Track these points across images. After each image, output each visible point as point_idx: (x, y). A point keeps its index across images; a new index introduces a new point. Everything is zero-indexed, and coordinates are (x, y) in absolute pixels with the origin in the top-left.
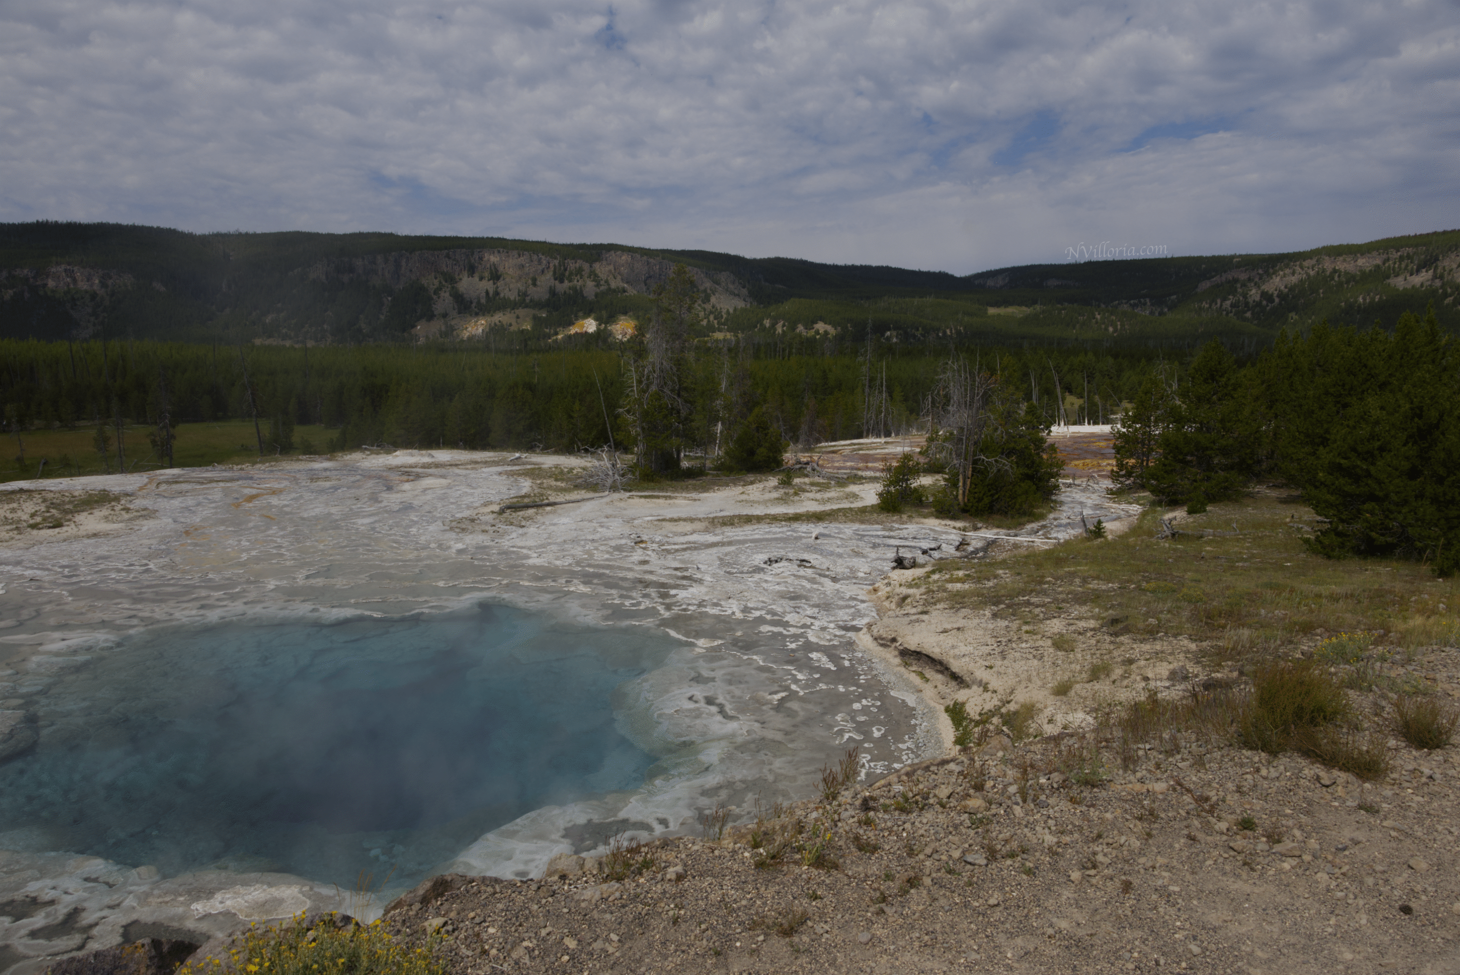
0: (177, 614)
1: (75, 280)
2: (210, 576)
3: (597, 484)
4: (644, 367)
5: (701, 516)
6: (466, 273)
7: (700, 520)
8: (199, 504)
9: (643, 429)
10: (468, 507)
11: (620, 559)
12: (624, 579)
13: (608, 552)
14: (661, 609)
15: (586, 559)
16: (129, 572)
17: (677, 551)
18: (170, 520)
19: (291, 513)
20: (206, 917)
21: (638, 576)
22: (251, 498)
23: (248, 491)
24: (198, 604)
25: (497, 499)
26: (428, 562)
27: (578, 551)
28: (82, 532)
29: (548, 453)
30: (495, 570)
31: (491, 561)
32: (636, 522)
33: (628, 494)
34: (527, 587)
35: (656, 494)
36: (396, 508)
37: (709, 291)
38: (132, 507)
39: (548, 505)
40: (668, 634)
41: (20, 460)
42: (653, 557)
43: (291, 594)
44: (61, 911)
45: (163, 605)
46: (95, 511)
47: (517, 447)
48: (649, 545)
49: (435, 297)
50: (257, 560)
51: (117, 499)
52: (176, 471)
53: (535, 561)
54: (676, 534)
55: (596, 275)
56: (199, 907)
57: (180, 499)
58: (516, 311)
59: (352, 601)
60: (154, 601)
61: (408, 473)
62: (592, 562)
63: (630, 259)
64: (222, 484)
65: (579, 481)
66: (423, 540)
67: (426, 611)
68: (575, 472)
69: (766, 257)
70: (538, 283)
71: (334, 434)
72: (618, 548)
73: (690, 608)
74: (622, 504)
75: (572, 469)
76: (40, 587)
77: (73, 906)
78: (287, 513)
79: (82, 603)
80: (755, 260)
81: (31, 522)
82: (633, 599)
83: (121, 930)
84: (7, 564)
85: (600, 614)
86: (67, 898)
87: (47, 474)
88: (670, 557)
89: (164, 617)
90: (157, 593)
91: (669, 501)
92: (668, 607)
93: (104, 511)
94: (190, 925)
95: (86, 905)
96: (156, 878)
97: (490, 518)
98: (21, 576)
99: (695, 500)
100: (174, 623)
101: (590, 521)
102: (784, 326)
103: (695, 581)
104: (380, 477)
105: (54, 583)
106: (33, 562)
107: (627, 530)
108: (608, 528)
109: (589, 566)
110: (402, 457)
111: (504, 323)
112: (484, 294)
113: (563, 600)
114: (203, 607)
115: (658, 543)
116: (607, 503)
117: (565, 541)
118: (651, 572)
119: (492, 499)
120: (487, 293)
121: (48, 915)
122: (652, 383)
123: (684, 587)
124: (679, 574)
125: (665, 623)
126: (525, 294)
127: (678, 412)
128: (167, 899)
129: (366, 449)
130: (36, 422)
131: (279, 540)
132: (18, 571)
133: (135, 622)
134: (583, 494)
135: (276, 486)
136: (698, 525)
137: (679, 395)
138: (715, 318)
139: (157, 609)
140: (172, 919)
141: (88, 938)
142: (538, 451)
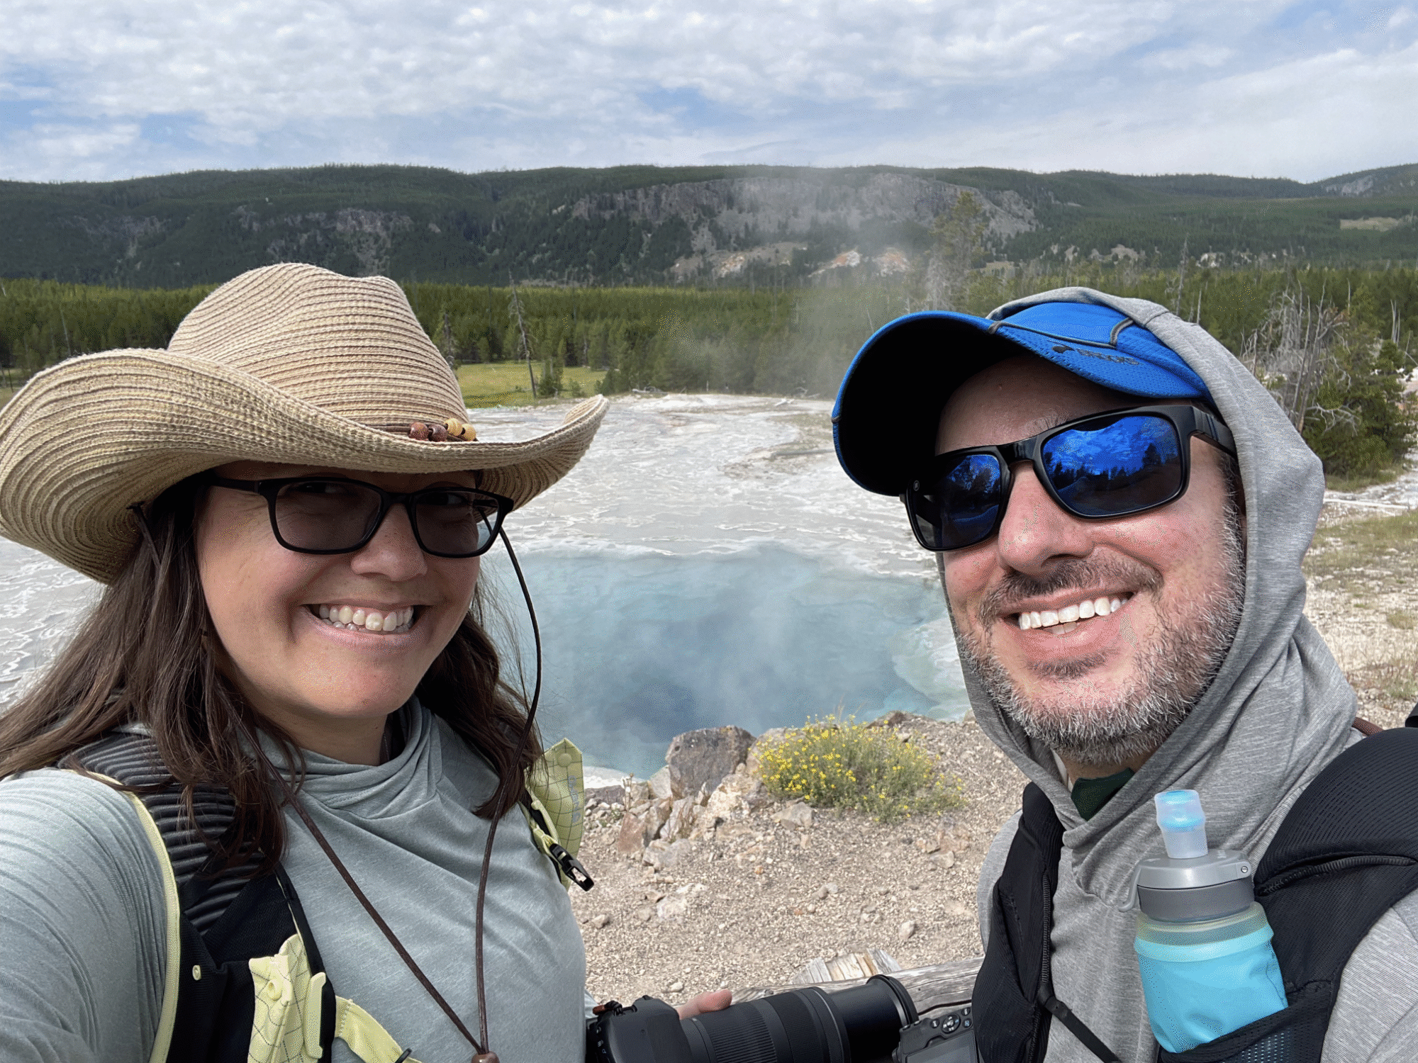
6: (725, 206)
29: (812, 399)
37: (988, 214)
47: (783, 392)
49: (693, 233)
55: (862, 202)
58: (776, 245)
63: (899, 182)
70: (800, 213)
71: (601, 377)
111: (763, 258)
112: (743, 228)
120: (746, 227)
126: (786, 227)
129: (636, 393)
138: (994, 247)
142: (802, 396)
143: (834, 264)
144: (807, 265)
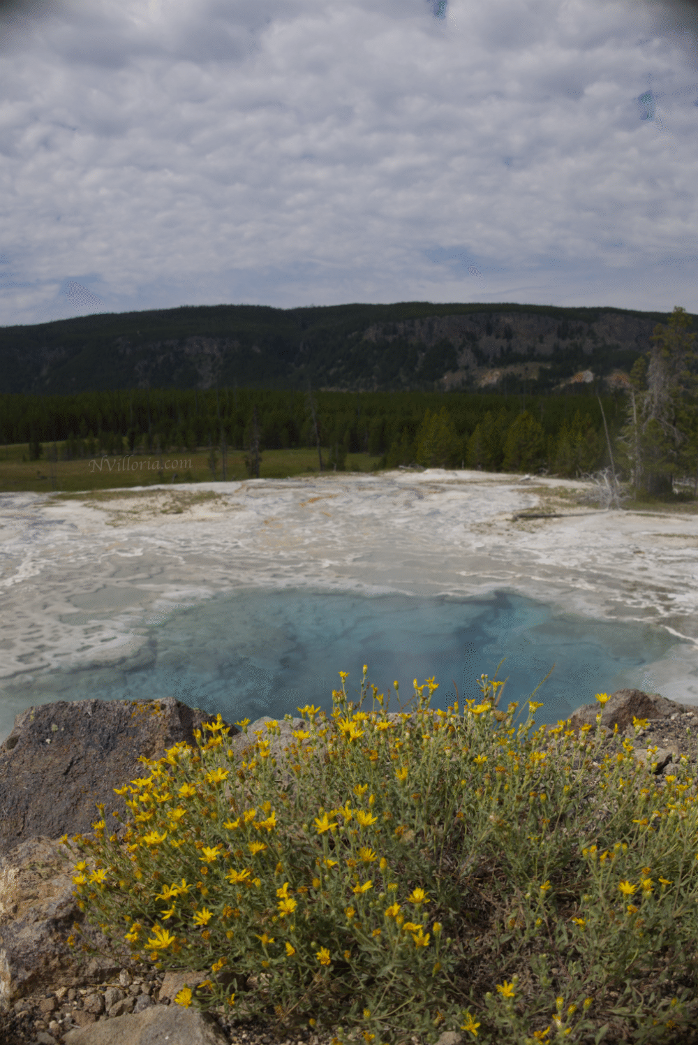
0: (256, 580)
1: (202, 347)
2: (282, 553)
3: (598, 502)
4: (643, 398)
5: (693, 534)
6: (484, 333)
7: (693, 537)
8: (276, 503)
10: (486, 515)
11: (621, 564)
12: (625, 581)
13: (609, 558)
14: (660, 609)
15: (590, 563)
16: (224, 547)
17: (672, 562)
18: (255, 513)
19: (343, 512)
21: (638, 580)
22: (314, 500)
23: (311, 495)
24: (271, 573)
25: (510, 509)
26: (452, 555)
27: (583, 556)
28: (195, 518)
29: (553, 478)
30: (509, 565)
31: (505, 558)
32: (634, 535)
33: (625, 512)
34: (538, 582)
35: (651, 513)
36: (426, 512)
38: (229, 502)
39: (555, 516)
40: (667, 632)
42: (651, 566)
43: (341, 571)
45: (247, 572)
46: (204, 504)
47: (526, 471)
48: (646, 555)
49: (459, 353)
50: (316, 544)
51: (219, 496)
52: (261, 481)
53: (544, 560)
54: (671, 548)
55: (593, 334)
57: (262, 499)
58: (525, 365)
59: (390, 581)
60: (240, 568)
61: (436, 487)
62: (596, 565)
64: (292, 490)
65: (582, 498)
66: (448, 538)
67: (451, 594)
68: (577, 492)
71: (376, 460)
72: (620, 556)
73: (688, 610)
74: (621, 520)
75: (574, 490)
76: (164, 553)
78: (340, 512)
79: (192, 566)
81: (163, 509)
82: (634, 599)
84: (146, 535)
85: (604, 609)
88: (667, 567)
89: (247, 581)
90: (242, 563)
91: (663, 520)
92: (667, 608)
93: (210, 504)
97: (505, 524)
98: (153, 545)
99: (687, 520)
100: (253, 586)
101: (593, 532)
103: (692, 588)
104: (413, 489)
105: (174, 551)
106: (161, 535)
107: (626, 541)
108: (609, 538)
109: (594, 568)
110: (431, 475)
111: (515, 374)
112: (499, 350)
113: (570, 595)
114: (274, 576)
115: (655, 554)
116: (607, 518)
117: (571, 547)
118: (650, 578)
119: (506, 509)
120: (501, 349)
122: (650, 413)
123: (682, 593)
124: (676, 580)
125: (664, 621)
126: (533, 350)
129: (402, 469)
130: (172, 447)
131: (333, 531)
132: (152, 541)
133: (226, 582)
134: (585, 509)
135: (333, 492)
136: (691, 541)
139: (242, 575)
142: (544, 475)
143: (573, 380)
144: (551, 380)
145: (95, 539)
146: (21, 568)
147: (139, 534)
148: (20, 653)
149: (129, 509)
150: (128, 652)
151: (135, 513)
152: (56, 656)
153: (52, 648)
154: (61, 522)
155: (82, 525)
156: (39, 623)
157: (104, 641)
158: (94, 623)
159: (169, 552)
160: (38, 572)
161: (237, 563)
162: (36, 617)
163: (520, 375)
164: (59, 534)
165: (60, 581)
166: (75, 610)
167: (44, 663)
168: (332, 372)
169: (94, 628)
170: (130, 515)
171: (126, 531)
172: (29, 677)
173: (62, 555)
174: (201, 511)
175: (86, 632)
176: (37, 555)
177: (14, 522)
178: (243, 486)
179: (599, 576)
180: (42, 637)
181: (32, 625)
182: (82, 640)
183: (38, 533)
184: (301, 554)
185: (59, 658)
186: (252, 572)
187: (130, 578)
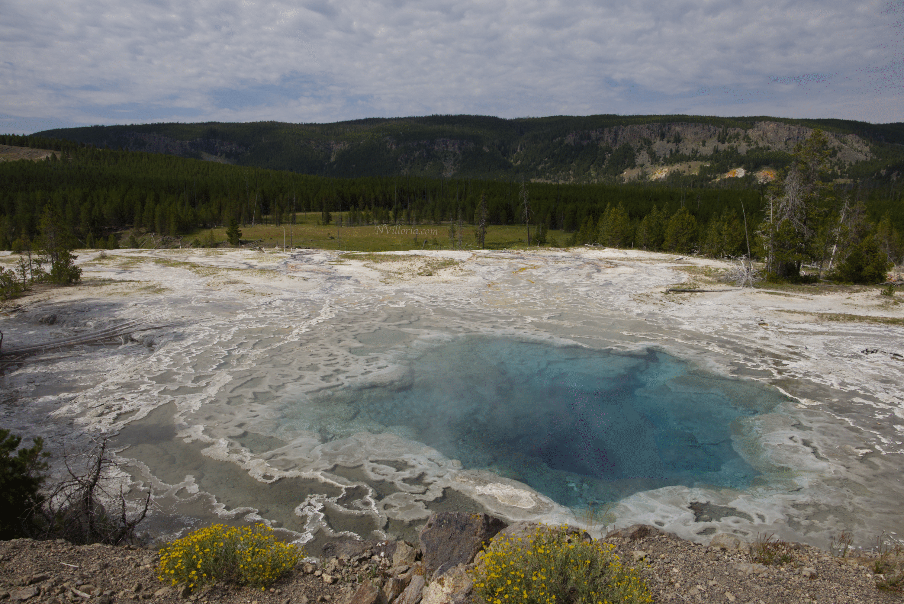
0: (481, 329)
1: (447, 146)
2: (499, 310)
3: (735, 281)
4: (780, 203)
5: (812, 311)
6: (658, 139)
7: (811, 314)
8: (496, 270)
9: (774, 246)
10: (646, 288)
11: (747, 333)
12: (748, 348)
13: (738, 328)
14: (775, 372)
15: (722, 331)
16: (460, 303)
17: (790, 333)
18: (481, 278)
19: (542, 280)
20: (482, 495)
21: (759, 347)
22: (522, 270)
23: (521, 266)
24: (491, 325)
25: (665, 284)
26: (618, 319)
27: (717, 325)
28: (441, 280)
29: (702, 258)
30: (660, 329)
31: (657, 323)
32: (761, 310)
33: (757, 290)
34: (680, 343)
35: (778, 292)
36: (602, 283)
37: (836, 148)
38: (464, 268)
39: (699, 291)
40: (778, 391)
41: (415, 239)
42: (772, 336)
43: (539, 326)
44: (417, 472)
45: (475, 323)
46: (447, 269)
47: (681, 252)
48: (769, 327)
49: (637, 154)
50: (523, 305)
51: (457, 264)
52: (486, 251)
53: (686, 327)
54: (791, 322)
55: (749, 138)
56: (480, 489)
57: (487, 267)
58: (689, 163)
59: (572, 336)
60: (471, 320)
62: (726, 333)
63: (775, 127)
64: (508, 260)
65: (722, 277)
66: (616, 304)
67: (615, 348)
68: (719, 271)
69: (889, 123)
70: (707, 144)
71: (569, 236)
72: (746, 326)
73: (797, 375)
74: (752, 296)
75: (717, 270)
76: (420, 306)
77: (422, 471)
78: (540, 280)
79: (439, 317)
80: (879, 125)
81: (419, 272)
82: (754, 362)
83: (442, 490)
84: (407, 292)
85: (729, 368)
86: (420, 467)
87: (426, 248)
88: (785, 337)
89: (475, 330)
90: (472, 316)
91: (788, 298)
92: (780, 372)
93: (450, 270)
94: (474, 497)
95: (428, 472)
96: (461, 468)
97: (659, 296)
98: (412, 299)
99: (809, 299)
100: (479, 333)
101: (727, 305)
102: (898, 175)
103: (804, 357)
105: (427, 304)
107: (753, 314)
108: (740, 311)
109: (724, 335)
110: (609, 253)
111: (680, 171)
112: (669, 152)
113: (703, 355)
114: (494, 327)
115: (776, 326)
116: (741, 295)
117: (708, 317)
118: (769, 346)
119: (662, 283)
120: (671, 151)
121: (411, 473)
122: (785, 214)
123: (795, 361)
124: (791, 350)
125: (776, 382)
126: (697, 152)
127: (803, 235)
128: (465, 480)
129: (587, 246)
130: (424, 220)
131: (535, 295)
132: (411, 296)
133: (461, 330)
134: (723, 286)
135: (536, 263)
136: (809, 318)
137: (805, 223)
138: (839, 169)
140: (466, 491)
141: (427, 489)
142: (695, 255)
143: (727, 176)
144: (709, 176)
145: (373, 292)
146: (322, 312)
147: (403, 291)
148: (323, 375)
149: (395, 270)
150: (395, 377)
151: (400, 274)
152: (347, 377)
153: (344, 372)
154: (348, 278)
155: (363, 281)
156: (336, 353)
157: (379, 368)
158: (373, 355)
159: (423, 305)
160: (334, 316)
161: (469, 316)
162: (333, 348)
163: (684, 172)
164: (347, 287)
165: (349, 323)
166: (360, 345)
167: (339, 383)
168: (540, 167)
169: (372, 358)
170: (396, 275)
171: (394, 288)
172: (329, 392)
173: (351, 304)
174: (445, 274)
175: (367, 361)
176: (333, 302)
177: (316, 276)
178: (474, 255)
179: (728, 342)
180: (338, 363)
181: (331, 355)
182: (365, 367)
183: (333, 286)
184: (512, 311)
185: (349, 379)
186: (479, 323)
187: (397, 323)
